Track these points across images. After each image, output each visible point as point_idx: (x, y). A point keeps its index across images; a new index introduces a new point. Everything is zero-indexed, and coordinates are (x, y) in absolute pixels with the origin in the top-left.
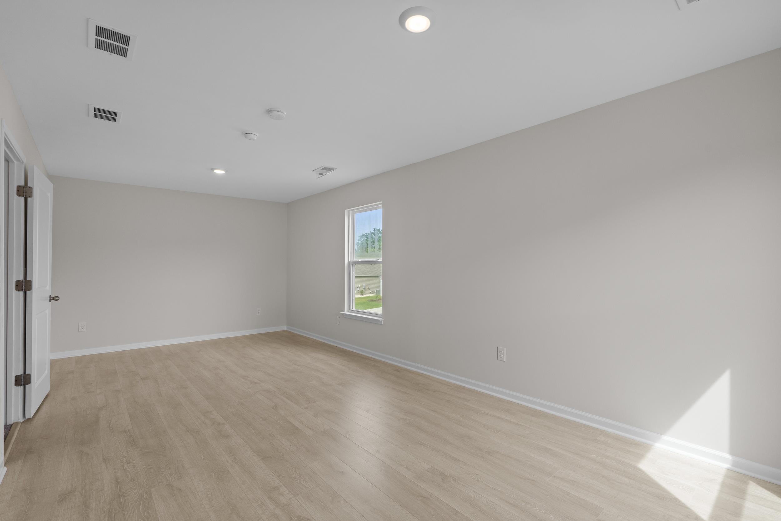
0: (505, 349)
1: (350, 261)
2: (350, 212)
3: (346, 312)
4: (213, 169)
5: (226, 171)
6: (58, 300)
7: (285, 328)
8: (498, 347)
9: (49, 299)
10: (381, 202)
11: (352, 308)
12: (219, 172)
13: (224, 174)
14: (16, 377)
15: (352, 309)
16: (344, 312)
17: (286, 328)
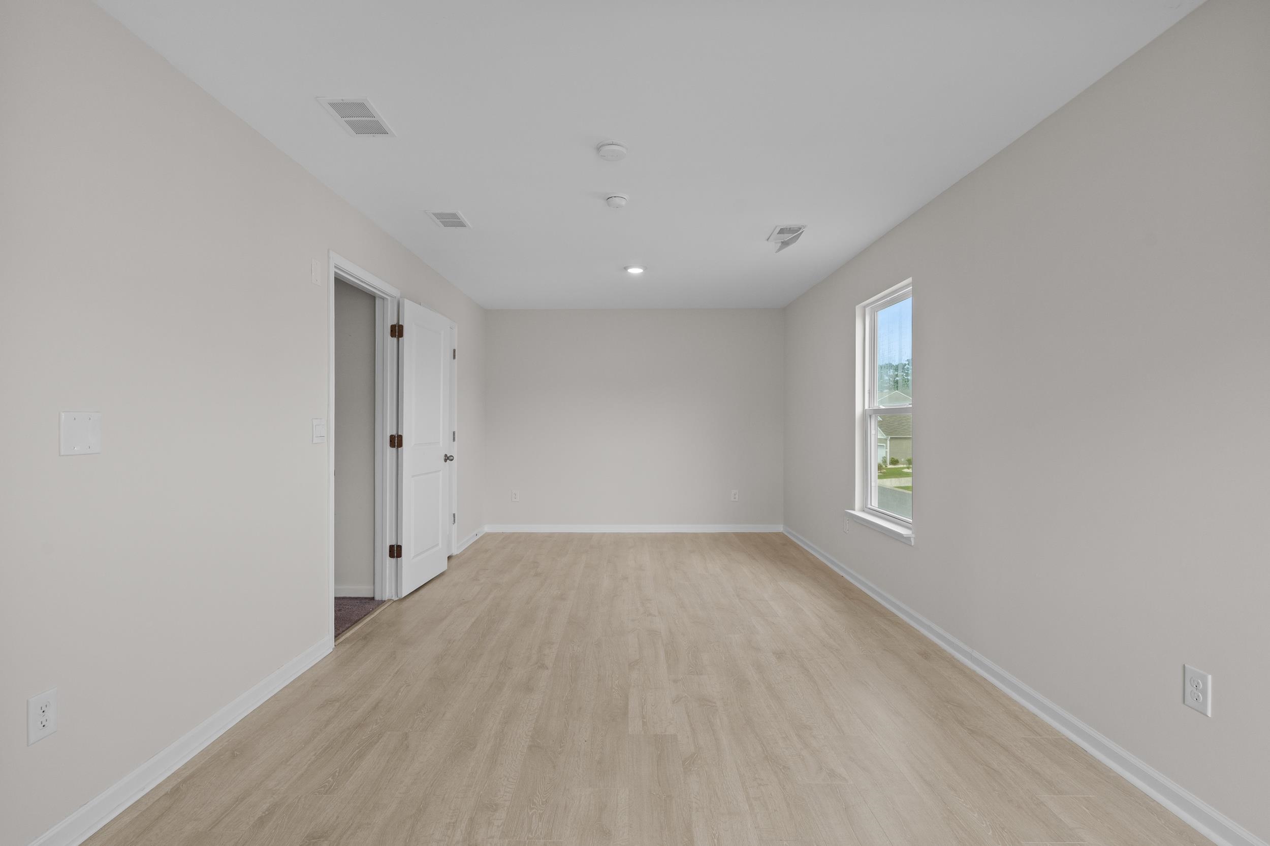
0: (1210, 677)
1: (866, 407)
2: (868, 310)
3: (857, 513)
4: (626, 268)
5: (645, 268)
6: (452, 460)
7: (780, 528)
8: (1186, 665)
9: (443, 458)
10: (909, 280)
11: (871, 505)
12: (635, 271)
13: (642, 273)
14: (390, 546)
15: (869, 506)
16: (854, 510)
17: (782, 529)
